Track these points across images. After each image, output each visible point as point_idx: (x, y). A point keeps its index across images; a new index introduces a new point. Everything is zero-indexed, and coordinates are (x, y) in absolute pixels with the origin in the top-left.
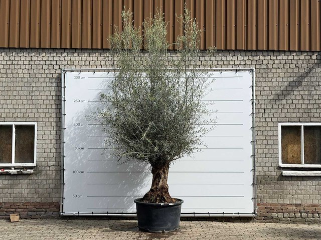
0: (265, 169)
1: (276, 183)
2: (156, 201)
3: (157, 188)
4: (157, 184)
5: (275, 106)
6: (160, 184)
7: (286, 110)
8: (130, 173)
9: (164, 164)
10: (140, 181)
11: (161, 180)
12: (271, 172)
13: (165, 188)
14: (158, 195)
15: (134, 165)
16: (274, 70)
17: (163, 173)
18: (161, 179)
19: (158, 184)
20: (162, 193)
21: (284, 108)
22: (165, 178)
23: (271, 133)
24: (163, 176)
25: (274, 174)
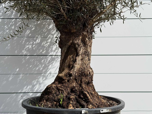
2: (68, 103)
3: (70, 75)
4: (70, 67)
6: (77, 66)
8: (28, 57)
9: (84, 26)
10: (44, 68)
11: (79, 59)
13: (86, 75)
14: (73, 90)
15: (33, 44)
17: (82, 45)
18: (77, 55)
19: (73, 67)
20: (81, 85)
22: (87, 54)
24: (81, 51)
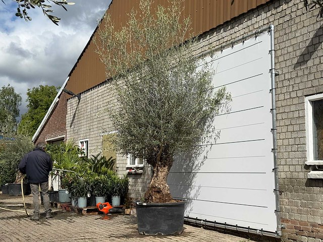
0: (292, 168)
1: (304, 190)
5: (300, 73)
7: (313, 75)
12: (298, 172)
16: (297, 20)
21: (310, 73)
23: (296, 115)
25: (301, 175)
